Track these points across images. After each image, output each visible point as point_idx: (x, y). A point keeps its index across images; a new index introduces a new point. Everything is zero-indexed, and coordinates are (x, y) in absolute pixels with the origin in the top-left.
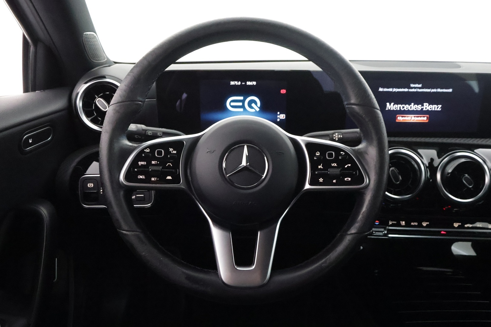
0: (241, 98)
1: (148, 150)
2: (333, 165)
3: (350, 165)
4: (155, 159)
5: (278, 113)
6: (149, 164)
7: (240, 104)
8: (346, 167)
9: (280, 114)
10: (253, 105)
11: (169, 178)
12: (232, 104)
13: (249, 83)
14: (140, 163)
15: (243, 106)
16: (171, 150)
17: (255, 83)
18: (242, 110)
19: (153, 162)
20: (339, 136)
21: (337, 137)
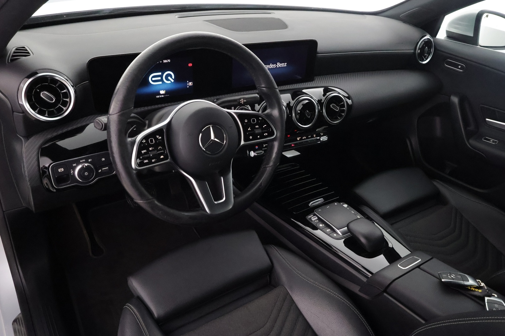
0: (160, 74)
1: (144, 141)
2: (256, 127)
3: (266, 125)
4: (151, 146)
5: (188, 82)
6: (148, 151)
7: (159, 78)
8: (264, 127)
9: (189, 82)
10: (169, 78)
11: (162, 157)
12: (154, 79)
13: (165, 61)
14: (143, 152)
15: (162, 80)
16: (157, 136)
17: (169, 61)
18: (161, 83)
19: (150, 149)
20: (244, 101)
21: (242, 101)
